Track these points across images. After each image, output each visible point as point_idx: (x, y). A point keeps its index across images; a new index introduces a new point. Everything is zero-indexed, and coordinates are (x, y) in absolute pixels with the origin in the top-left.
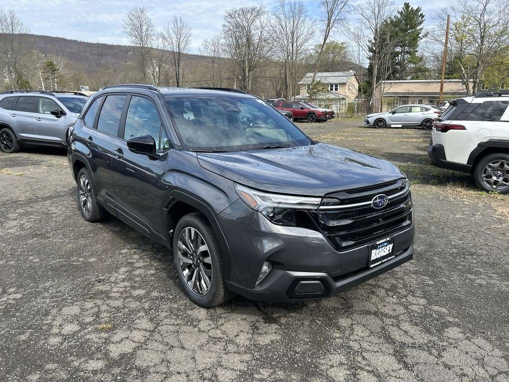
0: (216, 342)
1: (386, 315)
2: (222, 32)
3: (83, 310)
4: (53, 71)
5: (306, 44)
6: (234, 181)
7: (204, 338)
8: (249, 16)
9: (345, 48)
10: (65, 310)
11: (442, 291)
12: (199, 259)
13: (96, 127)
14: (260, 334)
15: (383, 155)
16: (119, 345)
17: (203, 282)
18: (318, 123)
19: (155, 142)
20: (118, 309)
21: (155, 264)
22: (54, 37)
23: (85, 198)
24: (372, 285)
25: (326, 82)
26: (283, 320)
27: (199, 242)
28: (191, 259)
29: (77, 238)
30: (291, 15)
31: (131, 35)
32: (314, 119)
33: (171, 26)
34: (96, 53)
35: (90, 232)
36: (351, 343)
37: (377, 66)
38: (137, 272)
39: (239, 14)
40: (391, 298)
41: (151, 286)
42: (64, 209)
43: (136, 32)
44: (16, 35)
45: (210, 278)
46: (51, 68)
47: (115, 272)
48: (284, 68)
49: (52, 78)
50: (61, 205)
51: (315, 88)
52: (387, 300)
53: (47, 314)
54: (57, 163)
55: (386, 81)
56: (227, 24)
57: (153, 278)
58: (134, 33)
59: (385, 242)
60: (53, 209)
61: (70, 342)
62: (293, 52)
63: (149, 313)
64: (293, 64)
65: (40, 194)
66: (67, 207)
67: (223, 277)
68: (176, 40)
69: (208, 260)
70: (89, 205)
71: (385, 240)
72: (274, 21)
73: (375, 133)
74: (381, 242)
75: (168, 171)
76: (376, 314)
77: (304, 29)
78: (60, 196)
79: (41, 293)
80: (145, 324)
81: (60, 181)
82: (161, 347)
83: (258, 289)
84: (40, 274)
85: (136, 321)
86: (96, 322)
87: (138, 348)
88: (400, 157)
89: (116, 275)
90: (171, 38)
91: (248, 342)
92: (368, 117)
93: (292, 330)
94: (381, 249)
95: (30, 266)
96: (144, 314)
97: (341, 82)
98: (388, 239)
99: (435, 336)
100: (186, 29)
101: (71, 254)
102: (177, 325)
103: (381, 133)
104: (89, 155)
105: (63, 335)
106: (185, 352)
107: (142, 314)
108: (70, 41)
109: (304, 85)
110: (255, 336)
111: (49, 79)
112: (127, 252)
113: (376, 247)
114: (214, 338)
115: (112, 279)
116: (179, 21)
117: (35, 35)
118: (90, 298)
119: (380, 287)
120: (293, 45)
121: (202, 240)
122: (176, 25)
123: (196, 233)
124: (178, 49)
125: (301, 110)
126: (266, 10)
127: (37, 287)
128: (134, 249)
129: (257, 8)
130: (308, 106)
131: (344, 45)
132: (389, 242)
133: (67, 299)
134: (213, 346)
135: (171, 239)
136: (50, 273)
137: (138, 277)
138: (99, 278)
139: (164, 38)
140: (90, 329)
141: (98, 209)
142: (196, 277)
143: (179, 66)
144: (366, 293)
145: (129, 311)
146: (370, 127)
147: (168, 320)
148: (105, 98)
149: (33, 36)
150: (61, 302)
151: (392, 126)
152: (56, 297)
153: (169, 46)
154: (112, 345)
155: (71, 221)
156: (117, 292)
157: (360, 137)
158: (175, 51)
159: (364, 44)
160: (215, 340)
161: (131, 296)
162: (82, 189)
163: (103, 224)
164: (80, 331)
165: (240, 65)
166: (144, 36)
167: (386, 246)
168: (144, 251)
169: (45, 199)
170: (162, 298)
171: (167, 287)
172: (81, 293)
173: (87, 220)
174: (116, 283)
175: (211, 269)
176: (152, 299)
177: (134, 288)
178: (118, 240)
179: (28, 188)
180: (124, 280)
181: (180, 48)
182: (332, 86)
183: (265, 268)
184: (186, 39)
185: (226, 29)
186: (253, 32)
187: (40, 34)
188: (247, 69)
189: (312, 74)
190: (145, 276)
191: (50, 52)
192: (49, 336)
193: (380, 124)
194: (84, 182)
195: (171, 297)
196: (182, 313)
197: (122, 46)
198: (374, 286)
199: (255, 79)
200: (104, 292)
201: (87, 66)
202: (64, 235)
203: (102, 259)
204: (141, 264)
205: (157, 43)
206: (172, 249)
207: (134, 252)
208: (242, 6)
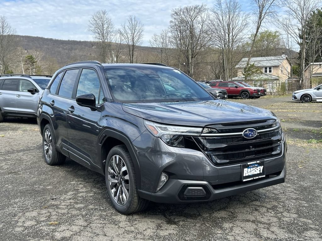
0: (129, 233)
1: (261, 223)
2: (170, 27)
3: (39, 214)
4: (33, 63)
5: (241, 34)
6: (143, 119)
7: (121, 231)
8: (192, 13)
9: (278, 36)
10: (27, 214)
11: (313, 210)
12: (122, 178)
13: (57, 93)
14: (162, 230)
15: (301, 122)
16: (62, 233)
17: (124, 195)
18: (251, 99)
19: (95, 98)
20: (63, 214)
21: (94, 190)
22: (34, 37)
23: (48, 147)
24: (257, 205)
25: (259, 65)
26: (181, 223)
27: (122, 164)
28: (116, 179)
29: (40, 175)
30: (227, 10)
31: (95, 32)
32: (247, 96)
33: (128, 24)
34: (67, 48)
35: (50, 171)
36: (228, 237)
37: (305, 50)
38: (80, 195)
39: (183, 12)
40: (270, 214)
41: (89, 202)
42: (32, 157)
43: (99, 30)
44: (5, 36)
45: (128, 190)
46: (31, 60)
47: (64, 194)
48: (222, 54)
49: (31, 69)
50: (30, 155)
51: (249, 70)
52: (266, 214)
53: (15, 215)
54: (30, 129)
55: (314, 63)
56: (173, 20)
57: (91, 198)
58: (97, 31)
59: (255, 164)
60: (24, 157)
61: (29, 230)
62: (229, 40)
63: (85, 217)
64: (229, 51)
65: (15, 148)
66: (35, 156)
67: (137, 188)
68: (131, 34)
69: (127, 177)
70: (50, 152)
71: (256, 162)
72: (212, 16)
73: (301, 106)
74: (252, 163)
75: (103, 117)
76: (253, 222)
77: (239, 21)
78: (30, 150)
79: (12, 205)
80: (81, 222)
81: (31, 140)
82: (90, 234)
83: (159, 194)
84: (12, 194)
85: (76, 221)
86: (47, 220)
87: (74, 235)
88: (315, 123)
89: (66, 196)
90: (127, 34)
91: (152, 234)
92: (295, 93)
93: (186, 229)
94: (252, 169)
95: (6, 190)
96: (81, 217)
97: (273, 65)
98: (258, 162)
99: (295, 235)
100: (139, 26)
101: (35, 183)
102: (103, 224)
103: (305, 106)
104: (52, 115)
105: (25, 227)
106: (106, 237)
107: (80, 217)
108: (47, 40)
109: (240, 68)
110: (158, 231)
111: (29, 69)
112: (75, 183)
113: (248, 167)
114: (129, 231)
115: (62, 198)
116: (133, 20)
117: (20, 36)
118: (45, 208)
119: (263, 207)
120: (229, 35)
121: (123, 163)
122: (131, 23)
123: (120, 159)
124: (132, 42)
125: (235, 89)
126: (206, 7)
127: (10, 201)
128: (80, 181)
129: (199, 6)
130: (242, 85)
131: (277, 34)
132: (260, 165)
133: (29, 208)
134: (127, 235)
135: (104, 167)
136: (19, 194)
137: (80, 197)
138: (53, 197)
139: (121, 33)
140: (43, 224)
141: (56, 154)
142: (120, 192)
143: (133, 55)
144: (251, 210)
145: (71, 215)
146: (297, 102)
147: (98, 221)
148: (65, 73)
149: (18, 36)
150: (25, 210)
151: (318, 100)
152: (22, 207)
153: (125, 40)
154: (57, 233)
155: (37, 165)
156: (65, 205)
157: (285, 109)
158: (130, 44)
159: (293, 32)
160: (128, 232)
161: (74, 207)
162: (46, 141)
163: (60, 167)
164: (36, 225)
165: (184, 53)
166: (105, 32)
167: (257, 167)
168: (87, 182)
169: (18, 151)
170: (95, 209)
171: (100, 203)
172: (39, 205)
173: (49, 164)
174: (64, 200)
175: (129, 184)
176: (89, 210)
177: (77, 203)
178: (69, 176)
179: (7, 144)
180: (70, 199)
181: (134, 42)
182: (266, 68)
183: (164, 178)
184: (139, 33)
185: (173, 24)
186: (195, 26)
187: (24, 35)
188: (190, 56)
189: (247, 59)
190: (86, 197)
191: (31, 49)
192: (15, 227)
193: (306, 99)
194: (47, 135)
195: (102, 209)
196: (108, 217)
197: (87, 42)
198: (259, 206)
199: (197, 64)
200: (55, 205)
201: (59, 58)
202: (30, 173)
203: (56, 187)
204: (84, 190)
205: (115, 38)
206: (105, 174)
207: (80, 183)
208: (186, 6)
